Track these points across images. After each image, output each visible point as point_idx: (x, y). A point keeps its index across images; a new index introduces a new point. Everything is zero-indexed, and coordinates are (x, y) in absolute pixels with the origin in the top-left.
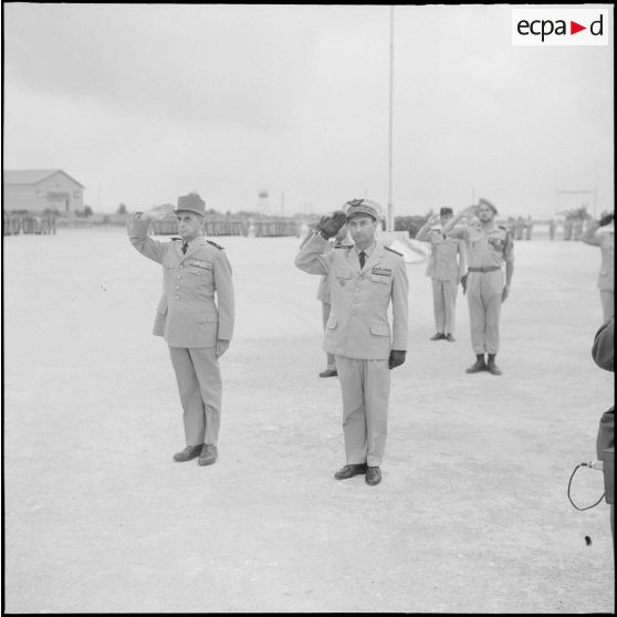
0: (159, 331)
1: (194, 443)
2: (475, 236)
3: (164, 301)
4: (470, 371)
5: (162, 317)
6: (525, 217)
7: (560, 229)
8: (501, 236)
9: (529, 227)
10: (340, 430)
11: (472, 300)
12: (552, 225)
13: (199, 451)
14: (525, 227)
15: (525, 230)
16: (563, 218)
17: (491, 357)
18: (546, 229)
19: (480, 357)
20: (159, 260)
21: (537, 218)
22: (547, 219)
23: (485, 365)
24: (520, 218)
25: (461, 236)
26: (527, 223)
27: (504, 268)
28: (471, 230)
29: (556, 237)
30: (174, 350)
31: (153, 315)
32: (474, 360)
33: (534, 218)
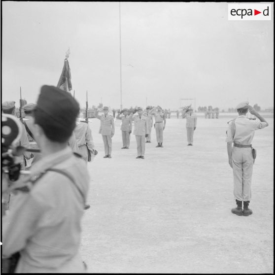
0: (100, 132)
1: (107, 155)
2: (157, 114)
3: (101, 127)
4: (157, 147)
5: (101, 130)
6: (168, 109)
7: (180, 114)
8: (162, 114)
9: (169, 113)
10: (136, 150)
11: (156, 129)
12: (178, 112)
13: (108, 156)
14: (168, 113)
15: (168, 115)
16: (182, 110)
17: (161, 143)
18: (176, 114)
19: (159, 143)
20: (100, 119)
21: (172, 110)
22: (176, 110)
23: (160, 145)
24: (166, 110)
25: (153, 114)
26: (168, 112)
27: (164, 122)
28: (156, 113)
29: (179, 117)
30: (103, 136)
31: (99, 130)
32: (157, 144)
33: (171, 110)
